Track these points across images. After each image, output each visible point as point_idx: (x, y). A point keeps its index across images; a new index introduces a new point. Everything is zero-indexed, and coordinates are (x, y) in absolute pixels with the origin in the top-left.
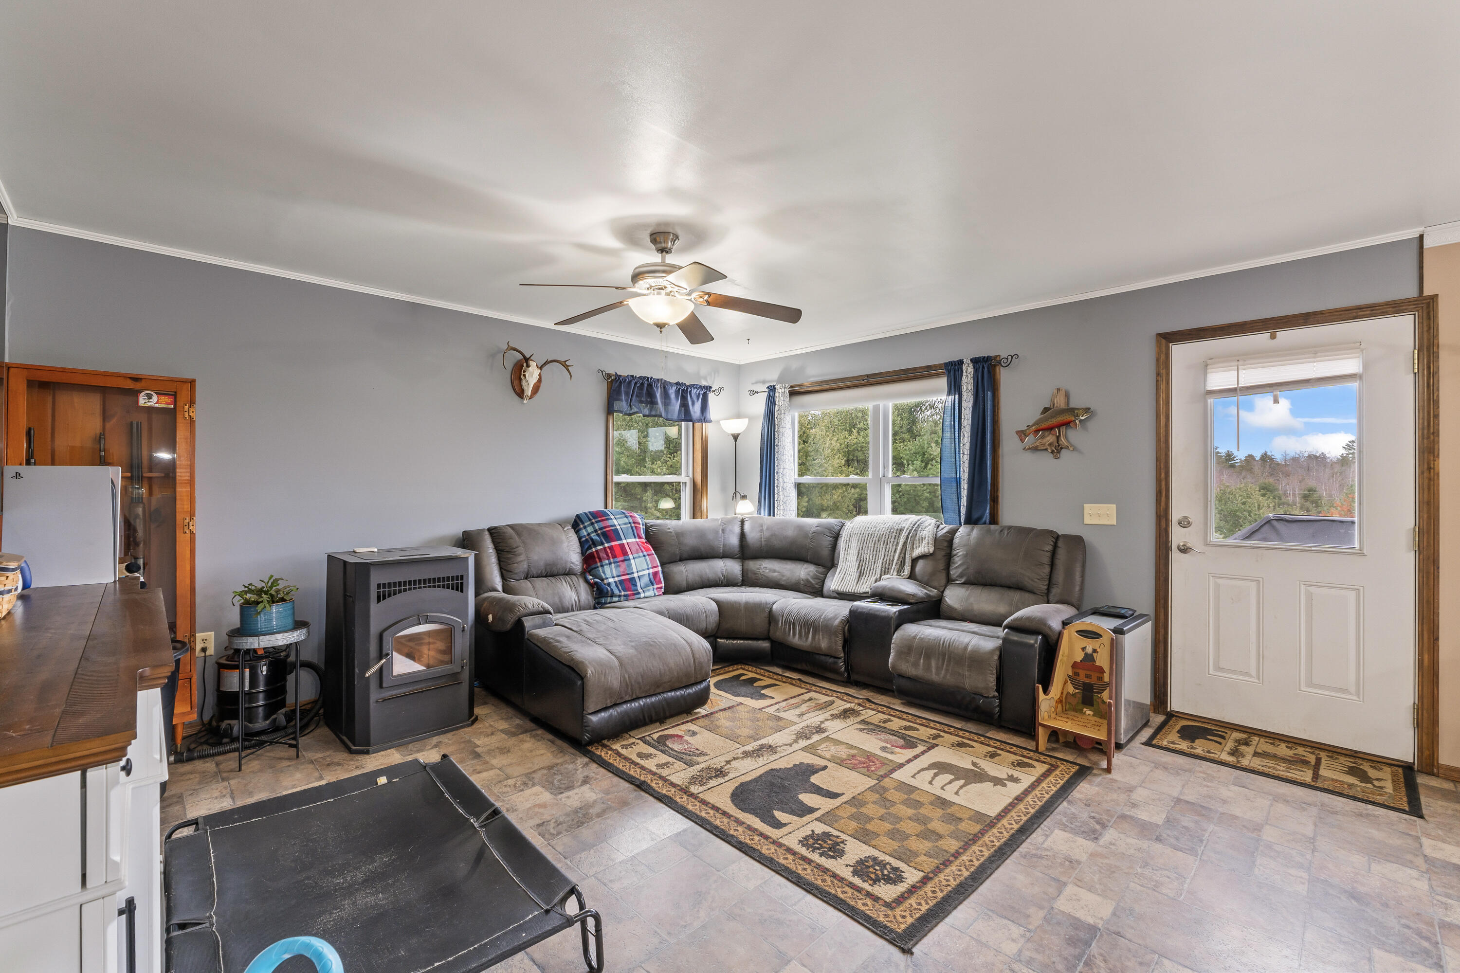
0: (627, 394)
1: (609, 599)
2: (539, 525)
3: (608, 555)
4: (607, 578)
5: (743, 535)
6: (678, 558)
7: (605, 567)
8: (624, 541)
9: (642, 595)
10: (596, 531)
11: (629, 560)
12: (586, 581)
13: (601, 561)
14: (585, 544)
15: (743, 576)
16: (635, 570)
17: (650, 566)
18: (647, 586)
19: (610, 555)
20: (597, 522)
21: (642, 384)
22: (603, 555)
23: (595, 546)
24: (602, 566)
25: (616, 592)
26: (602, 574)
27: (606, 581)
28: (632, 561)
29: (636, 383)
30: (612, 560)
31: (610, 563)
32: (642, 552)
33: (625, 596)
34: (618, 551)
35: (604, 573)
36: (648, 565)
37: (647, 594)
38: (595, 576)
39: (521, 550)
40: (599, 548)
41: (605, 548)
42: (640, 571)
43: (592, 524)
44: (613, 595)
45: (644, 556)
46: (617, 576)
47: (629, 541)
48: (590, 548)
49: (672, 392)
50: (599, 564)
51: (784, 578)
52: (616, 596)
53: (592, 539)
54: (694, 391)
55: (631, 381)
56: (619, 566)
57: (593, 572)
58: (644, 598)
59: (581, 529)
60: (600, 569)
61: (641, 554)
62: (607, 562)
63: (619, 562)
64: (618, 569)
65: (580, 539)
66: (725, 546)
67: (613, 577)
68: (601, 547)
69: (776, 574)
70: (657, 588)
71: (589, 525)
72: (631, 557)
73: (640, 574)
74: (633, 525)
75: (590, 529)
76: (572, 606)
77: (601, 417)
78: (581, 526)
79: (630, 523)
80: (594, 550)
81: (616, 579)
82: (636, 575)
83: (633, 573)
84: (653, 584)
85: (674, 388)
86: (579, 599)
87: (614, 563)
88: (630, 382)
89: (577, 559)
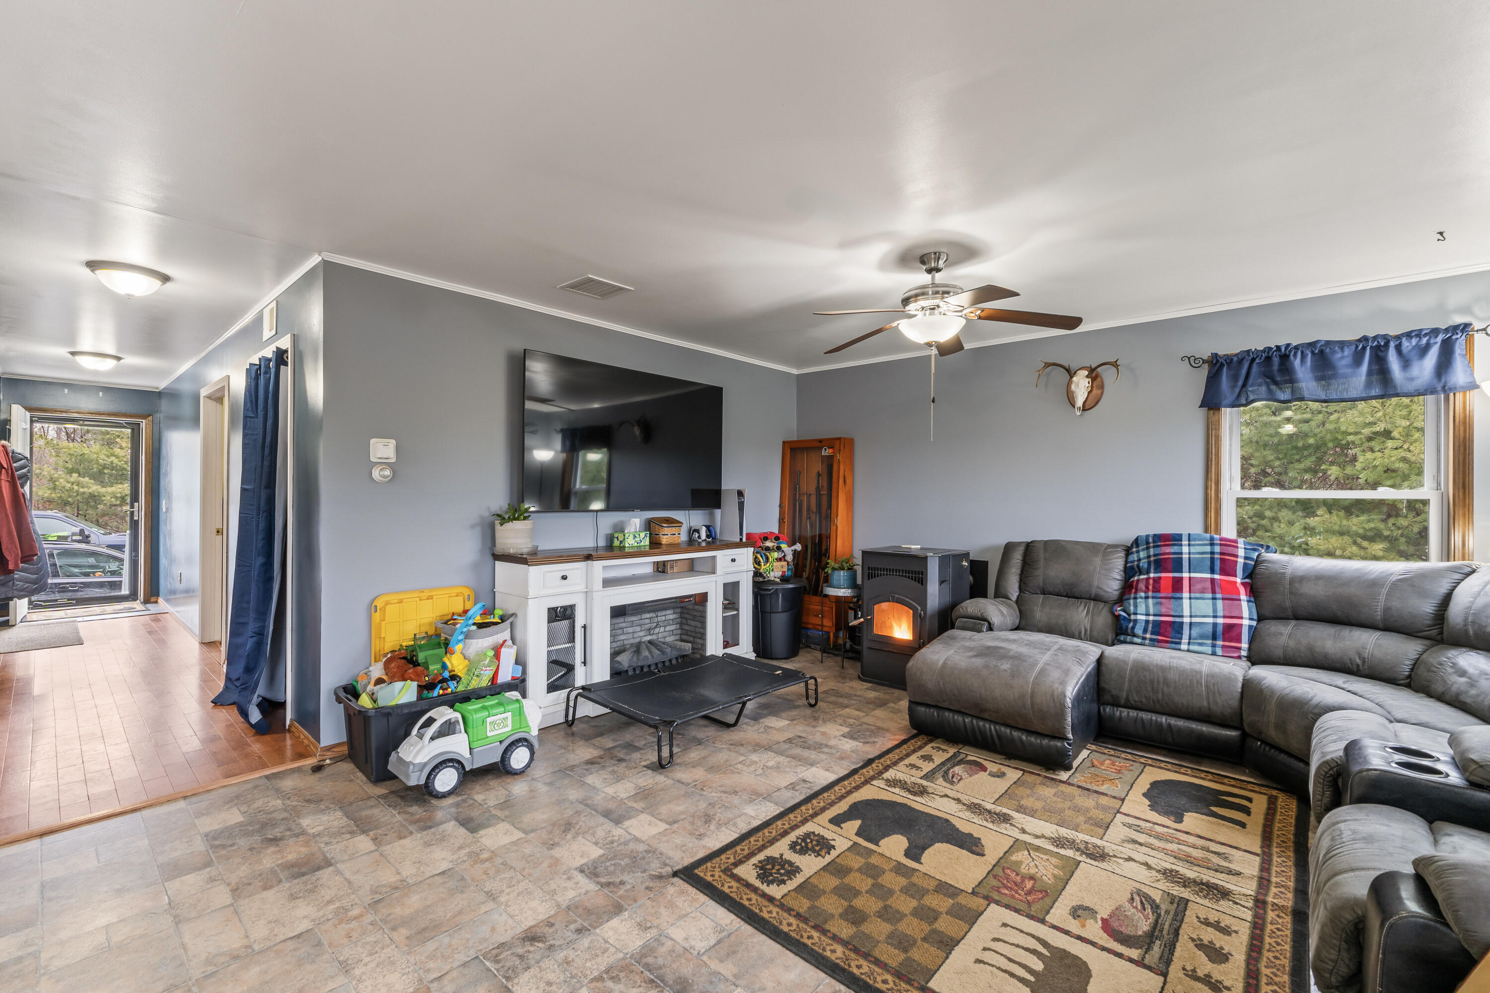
0: (1235, 378)
1: (1129, 638)
2: (1077, 543)
3: (1147, 588)
4: (1135, 614)
6: (1290, 613)
7: (1139, 600)
8: (1186, 575)
9: (1184, 647)
10: (1149, 557)
11: (1181, 598)
12: (1112, 613)
13: (1136, 593)
14: (1129, 571)
15: (1412, 670)
16: (1186, 612)
17: (1220, 613)
18: (1202, 636)
19: (1151, 587)
20: (1154, 547)
21: (1269, 359)
22: (1142, 586)
23: (1141, 574)
24: (1135, 598)
25: (1139, 630)
26: (1132, 608)
27: (1133, 617)
28: (1186, 603)
29: (1253, 360)
30: (1150, 594)
31: (1147, 598)
32: (1214, 592)
33: (1151, 640)
34: (1166, 585)
35: (1136, 606)
36: (1215, 610)
37: (1193, 648)
38: (1124, 611)
39: (1042, 563)
40: (1142, 577)
41: (1148, 579)
42: (1196, 616)
43: (1148, 548)
44: (1134, 635)
45: (1214, 599)
46: (1154, 615)
47: (1193, 575)
48: (1133, 576)
49: (1342, 359)
50: (1132, 596)
51: (1473, 692)
52: (1138, 637)
53: (1138, 566)
54: (1406, 344)
55: (1243, 359)
56: (1161, 604)
57: (1125, 603)
58: (1188, 651)
59: (1132, 553)
60: (1132, 601)
61: (1210, 595)
62: (1143, 595)
63: (1161, 598)
64: (1159, 607)
65: (1126, 562)
66: (1387, 610)
67: (1147, 615)
68: (1145, 576)
69: (1463, 680)
70: (1223, 647)
71: (1143, 550)
72: (1186, 595)
73: (1194, 620)
74: (1217, 556)
75: (1142, 554)
76: (1080, 633)
77: (1199, 416)
78: (1134, 550)
79: (1212, 553)
80: (1136, 578)
81: (1151, 618)
82: (1186, 620)
83: (1182, 616)
84: (1214, 637)
85: (1347, 352)
86: (1091, 628)
87: (1153, 598)
88: (1241, 361)
89: (1112, 585)
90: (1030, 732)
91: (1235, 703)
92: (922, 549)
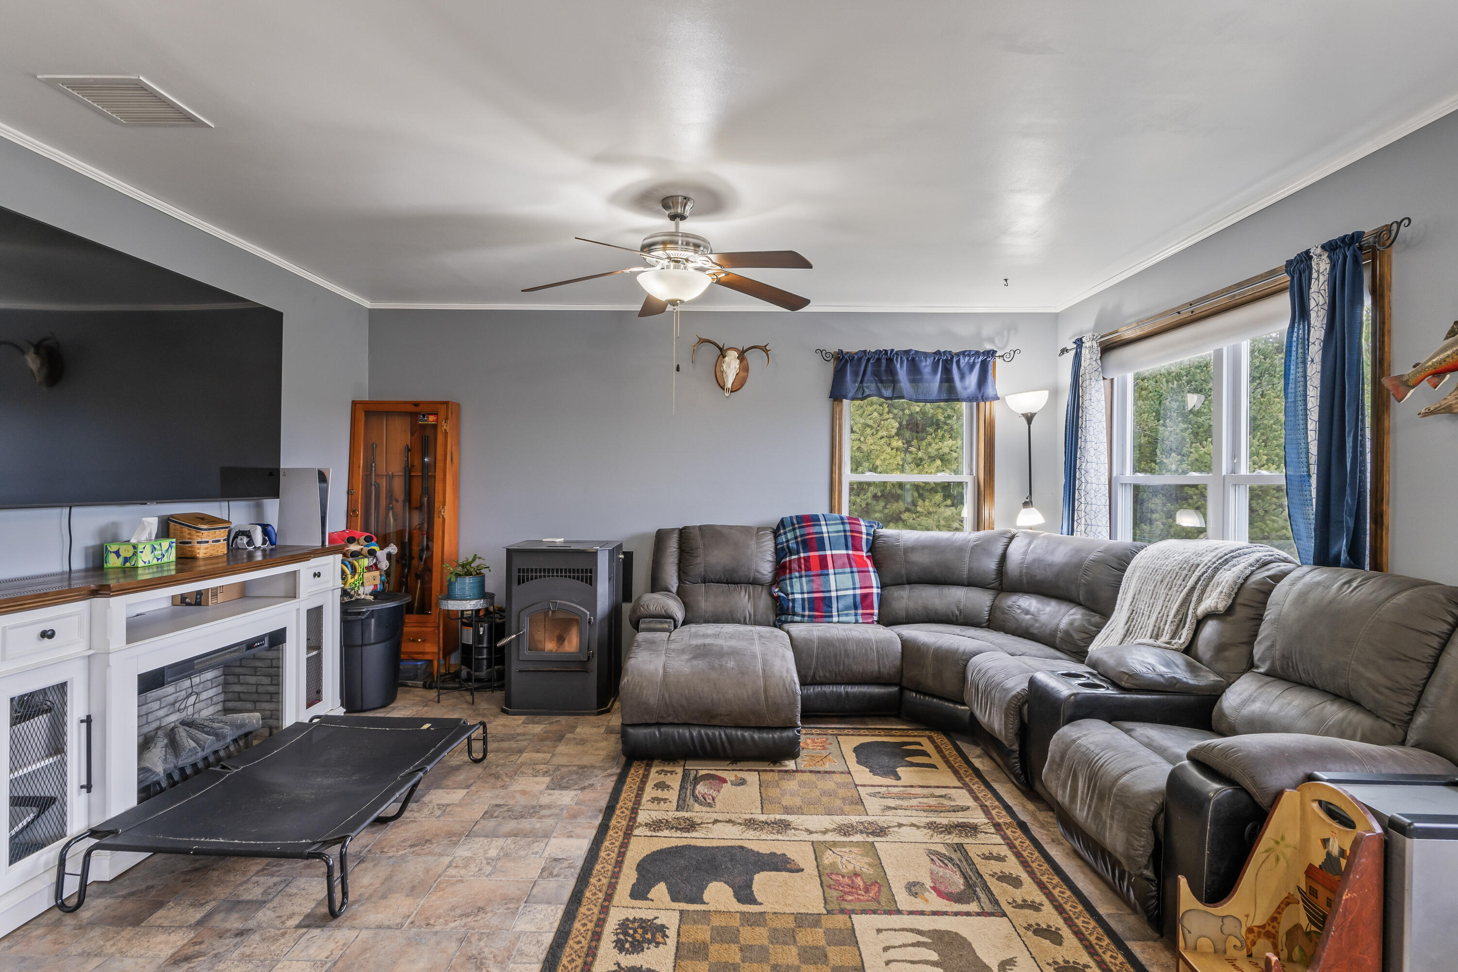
0: (855, 373)
1: (789, 618)
2: (731, 527)
3: (800, 567)
4: (793, 593)
5: (1004, 557)
6: (905, 579)
7: (794, 580)
8: (828, 553)
9: (835, 619)
10: (796, 538)
11: (828, 575)
12: (771, 595)
13: (790, 573)
14: (780, 552)
15: (990, 614)
16: (833, 587)
17: (858, 585)
18: (847, 608)
19: (803, 566)
20: (799, 528)
21: (879, 360)
22: (795, 566)
23: (791, 555)
24: (791, 578)
25: (799, 609)
26: (789, 588)
27: (790, 597)
28: (832, 578)
29: (869, 360)
30: (803, 573)
31: (801, 577)
32: (851, 566)
33: (809, 616)
34: (814, 563)
35: (792, 586)
36: (854, 583)
37: (842, 619)
38: (781, 590)
39: (701, 551)
40: (793, 557)
41: (799, 559)
42: (841, 590)
43: (794, 529)
44: (794, 614)
45: (852, 572)
46: (808, 593)
47: (834, 552)
48: (785, 556)
49: (926, 366)
50: (788, 576)
51: (1037, 625)
52: (798, 615)
53: (788, 547)
54: (964, 361)
55: (862, 358)
56: (813, 581)
57: (782, 584)
58: (838, 622)
59: (780, 535)
60: (788, 582)
61: (848, 570)
62: (797, 574)
63: (813, 576)
64: (811, 584)
65: (776, 544)
66: (970, 569)
67: (802, 593)
68: (796, 557)
69: (1028, 617)
70: (863, 614)
71: (790, 531)
72: (831, 571)
73: (840, 593)
74: (848, 534)
75: (790, 536)
76: (745, 618)
77: (824, 404)
78: (782, 531)
79: (845, 531)
80: (788, 559)
81: (806, 596)
82: (834, 594)
83: (830, 591)
84: (856, 608)
85: (929, 361)
86: (755, 612)
87: (806, 576)
88: (860, 359)
89: (766, 568)
90: (760, 728)
91: (898, 662)
92: (565, 542)
